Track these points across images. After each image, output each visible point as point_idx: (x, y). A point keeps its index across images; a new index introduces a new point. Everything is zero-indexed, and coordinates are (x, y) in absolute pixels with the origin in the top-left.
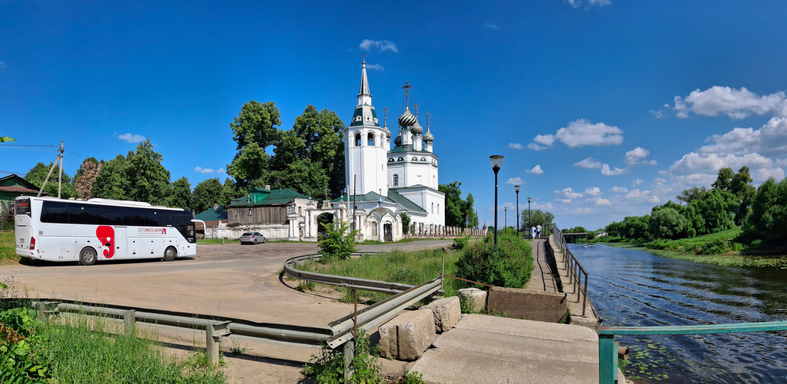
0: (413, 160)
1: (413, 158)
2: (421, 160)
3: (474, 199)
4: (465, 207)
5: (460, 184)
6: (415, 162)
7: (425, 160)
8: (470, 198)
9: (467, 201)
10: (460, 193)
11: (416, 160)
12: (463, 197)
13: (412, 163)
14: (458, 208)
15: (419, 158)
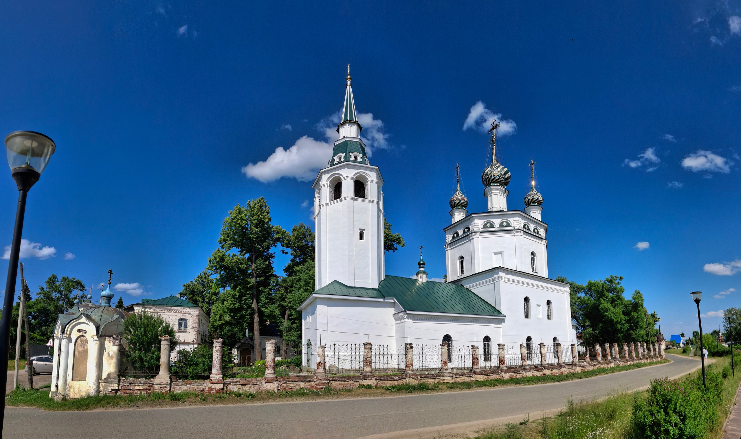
0: (485, 226)
1: (486, 224)
2: (501, 226)
3: (644, 298)
4: (630, 308)
5: (621, 278)
6: (489, 229)
7: (508, 225)
8: (638, 295)
9: (633, 301)
10: (622, 291)
11: (492, 226)
12: (628, 296)
13: (481, 232)
14: (619, 311)
15: (497, 222)
